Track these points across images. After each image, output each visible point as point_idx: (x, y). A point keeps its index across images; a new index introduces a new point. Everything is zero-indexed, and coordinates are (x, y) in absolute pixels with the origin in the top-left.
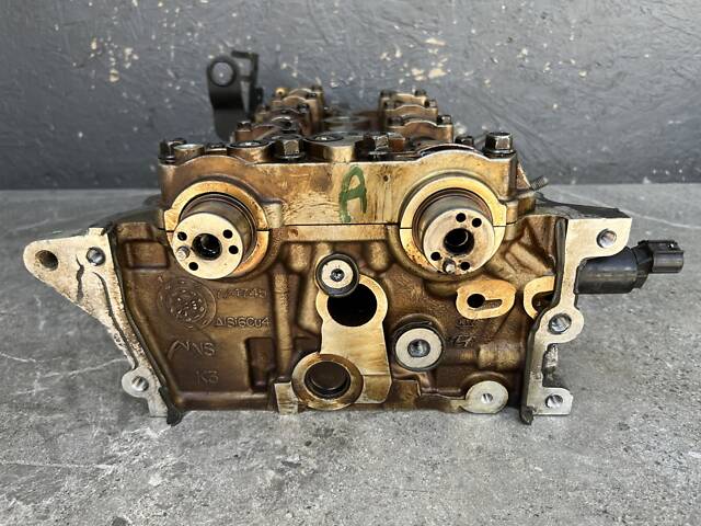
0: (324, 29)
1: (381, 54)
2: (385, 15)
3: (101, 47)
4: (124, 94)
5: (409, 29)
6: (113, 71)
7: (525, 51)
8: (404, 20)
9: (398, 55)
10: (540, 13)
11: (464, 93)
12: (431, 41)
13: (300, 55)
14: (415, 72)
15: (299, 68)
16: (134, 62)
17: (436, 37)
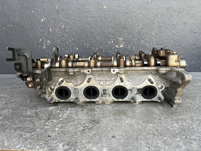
0: (95, 36)
1: (108, 42)
2: (109, 33)
3: (42, 40)
4: (47, 51)
5: (115, 36)
6: (44, 46)
7: (142, 41)
8: (113, 34)
9: (112, 42)
10: (145, 33)
11: (128, 51)
12: (120, 39)
13: (89, 42)
14: (116, 46)
15: (89, 45)
16: (49, 44)
17: (121, 38)
